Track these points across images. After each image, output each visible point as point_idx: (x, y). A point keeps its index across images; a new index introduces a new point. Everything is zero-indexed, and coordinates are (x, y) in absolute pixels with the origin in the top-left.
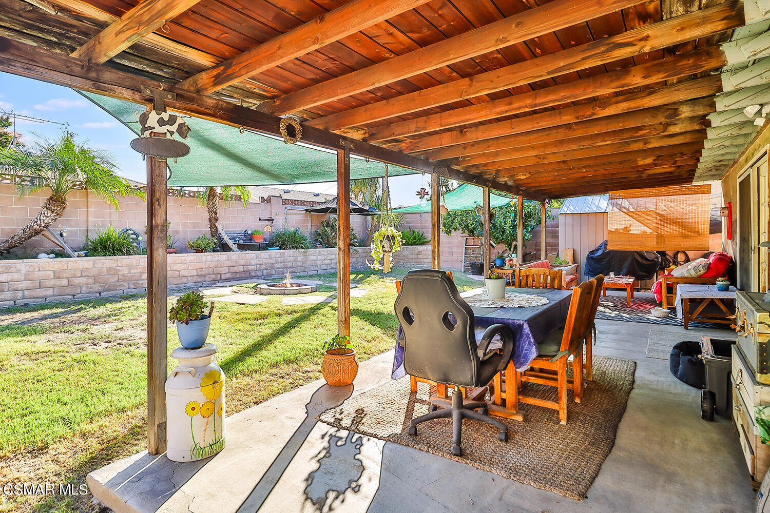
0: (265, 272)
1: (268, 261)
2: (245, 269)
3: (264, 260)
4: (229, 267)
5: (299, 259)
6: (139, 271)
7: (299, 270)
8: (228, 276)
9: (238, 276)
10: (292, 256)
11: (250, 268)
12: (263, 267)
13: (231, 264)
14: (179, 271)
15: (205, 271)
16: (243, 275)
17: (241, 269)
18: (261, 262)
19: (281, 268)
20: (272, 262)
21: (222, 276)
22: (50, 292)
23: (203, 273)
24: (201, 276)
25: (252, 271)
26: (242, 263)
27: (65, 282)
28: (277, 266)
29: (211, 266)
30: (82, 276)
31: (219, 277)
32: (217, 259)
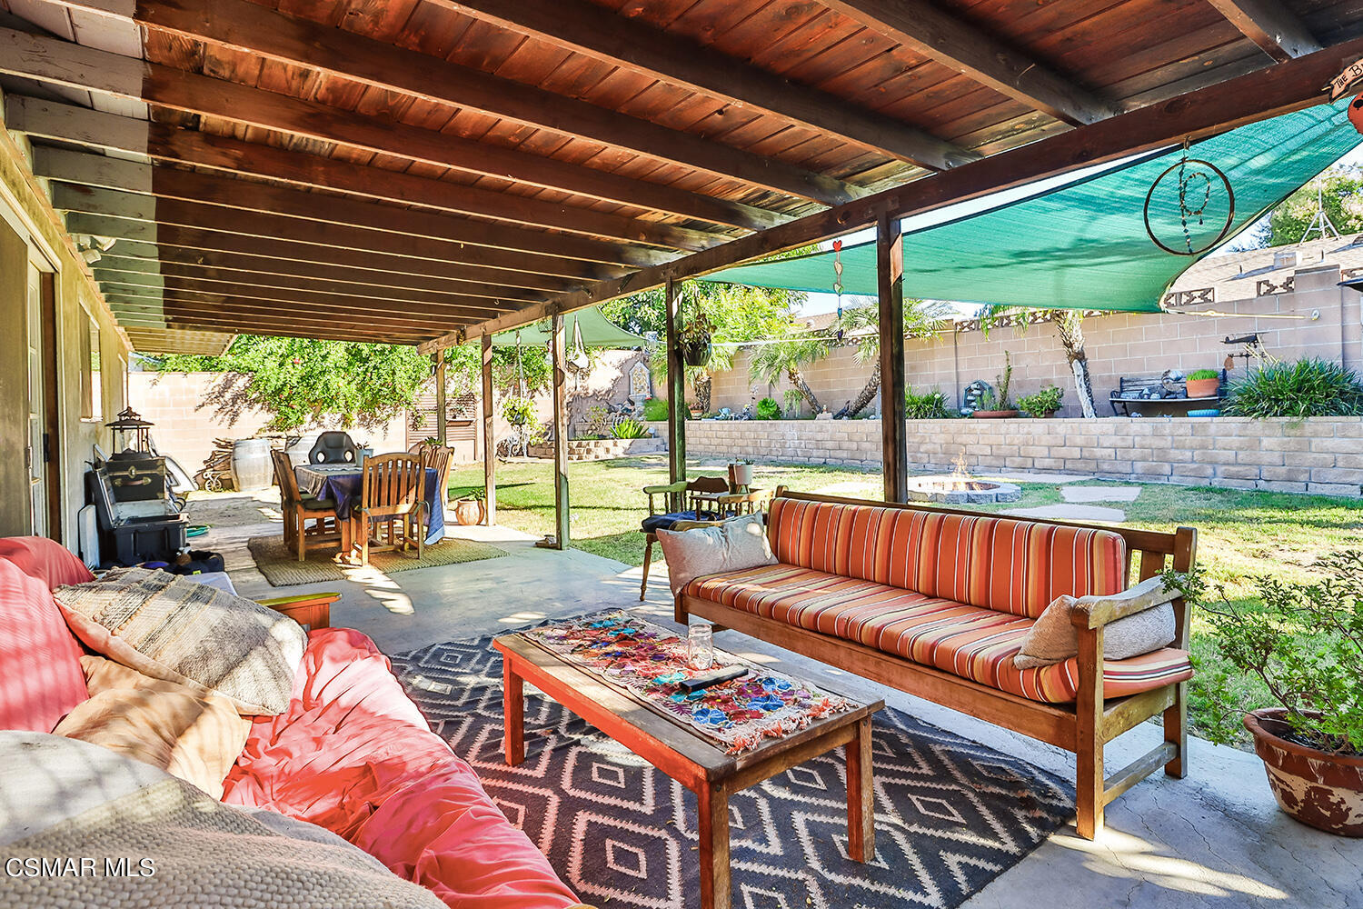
0: (1139, 467)
1: (1147, 442)
2: (1086, 454)
3: (1137, 439)
4: (1049, 447)
5: (1266, 442)
6: (916, 440)
7: (1265, 474)
8: (1047, 463)
9: (1069, 465)
10: (1234, 434)
11: (1098, 452)
12: (1134, 454)
13: (1053, 442)
14: (965, 446)
15: (1005, 450)
16: (1080, 465)
17: (1076, 453)
18: (1129, 442)
19: (1193, 461)
20: (1162, 444)
21: (1036, 461)
22: (844, 455)
23: (1002, 452)
24: (998, 457)
25: (1104, 460)
26: (1079, 440)
27: (854, 446)
28: (1175, 454)
29: (1016, 442)
30: (867, 441)
31: (1029, 464)
32: (1025, 430)
